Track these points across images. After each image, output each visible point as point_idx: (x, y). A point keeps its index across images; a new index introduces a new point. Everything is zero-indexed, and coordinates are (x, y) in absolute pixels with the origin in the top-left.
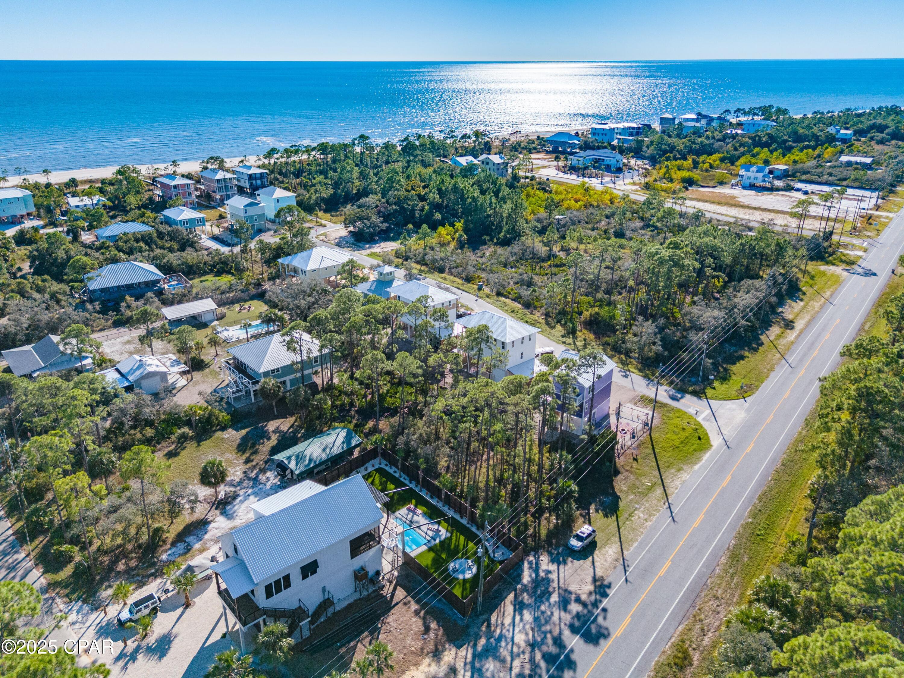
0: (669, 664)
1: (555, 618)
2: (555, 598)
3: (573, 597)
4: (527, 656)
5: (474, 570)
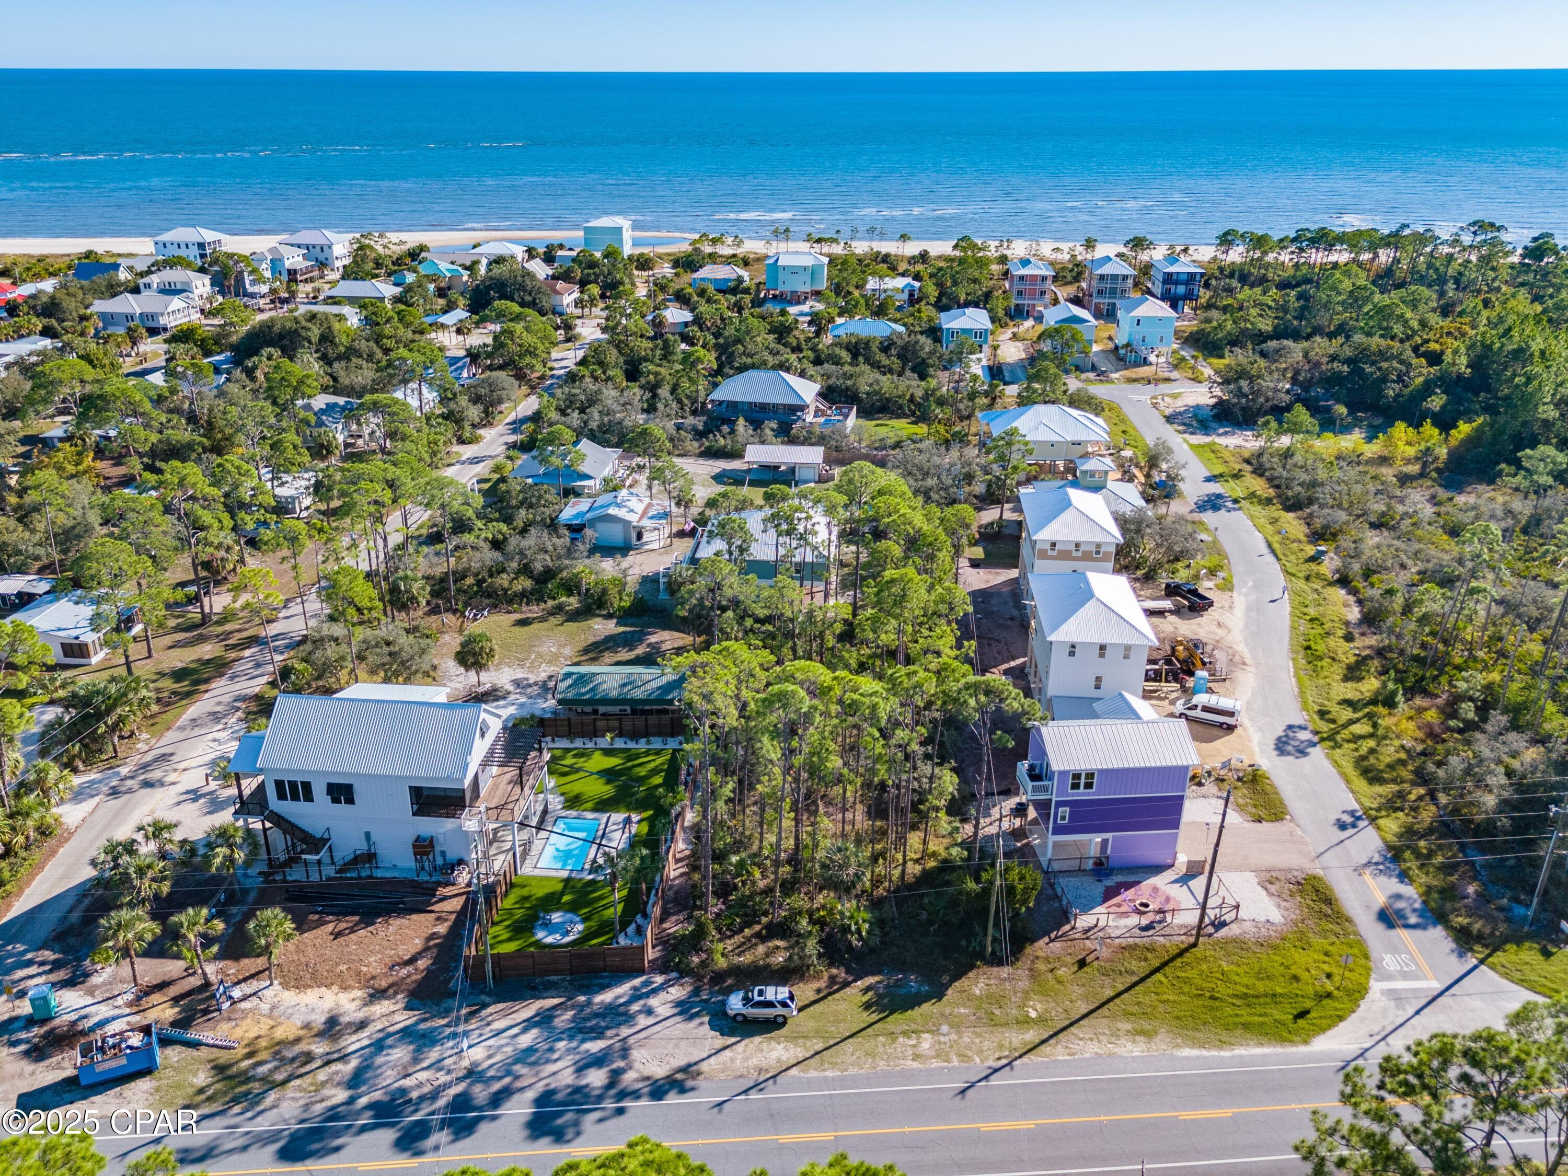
1: (552, 1068)
2: (595, 1046)
3: (618, 1064)
4: (445, 1079)
5: (568, 939)
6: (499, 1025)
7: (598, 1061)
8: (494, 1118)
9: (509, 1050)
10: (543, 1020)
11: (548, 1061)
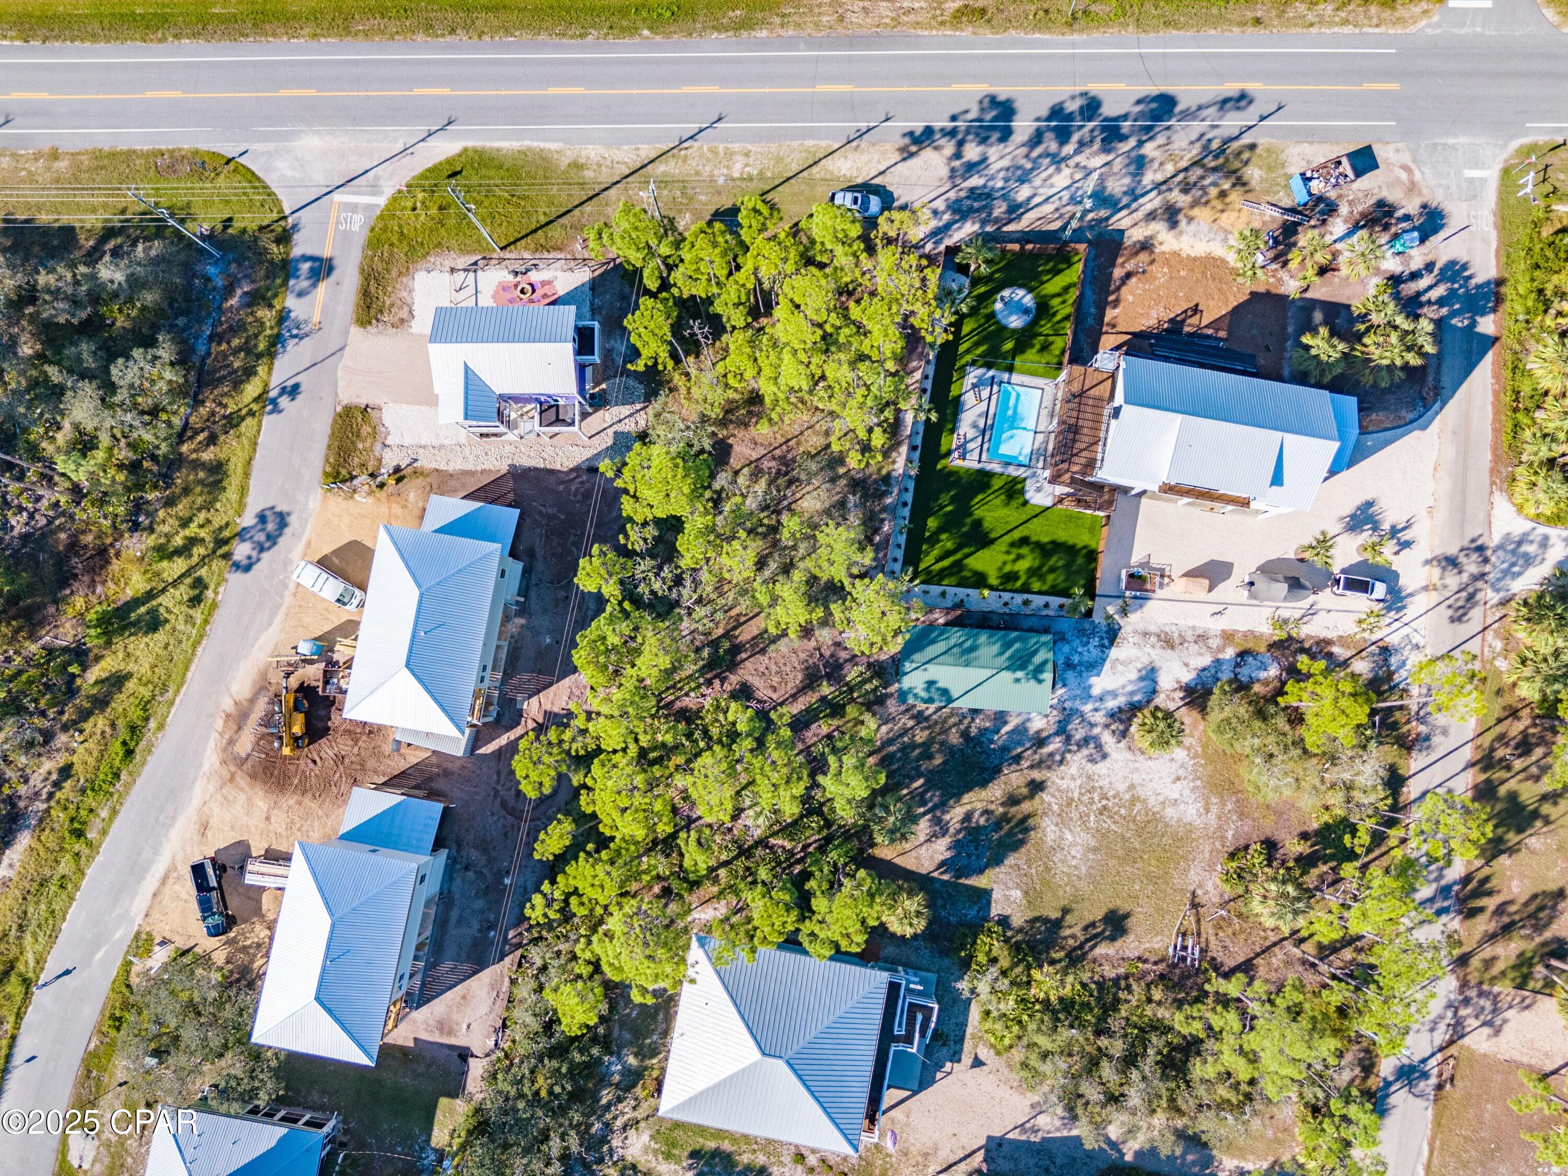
0: (989, 21)
1: (1005, 163)
2: (975, 181)
3: (957, 163)
4: (1077, 159)
5: (1006, 293)
6: (1048, 208)
7: (971, 168)
8: (1038, 119)
9: (1037, 182)
10: (1015, 210)
11: (1008, 169)
